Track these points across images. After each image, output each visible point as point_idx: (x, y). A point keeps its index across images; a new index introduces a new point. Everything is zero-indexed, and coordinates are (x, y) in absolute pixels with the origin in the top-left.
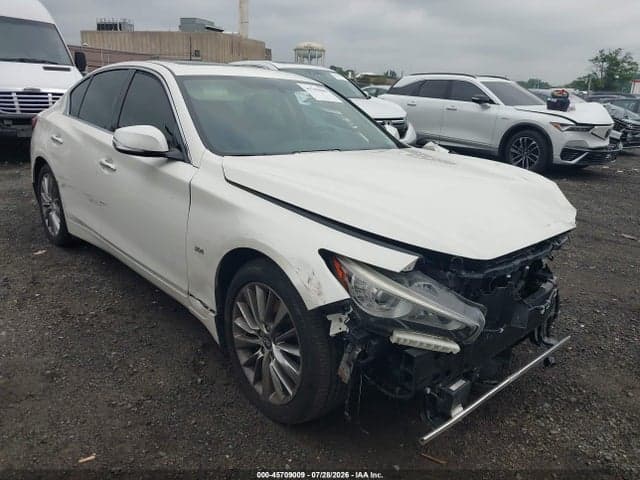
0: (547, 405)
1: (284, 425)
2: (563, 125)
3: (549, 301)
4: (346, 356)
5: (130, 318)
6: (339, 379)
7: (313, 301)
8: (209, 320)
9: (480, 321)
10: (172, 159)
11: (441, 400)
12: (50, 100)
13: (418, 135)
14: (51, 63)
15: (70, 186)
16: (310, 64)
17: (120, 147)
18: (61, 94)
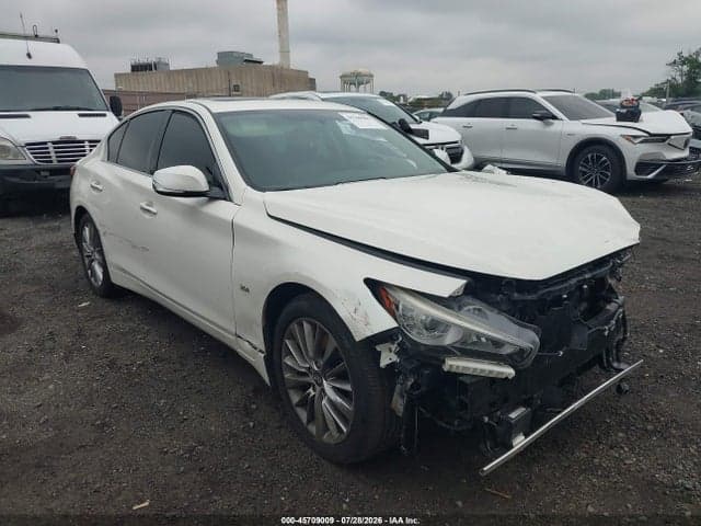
0: (621, 435)
1: (339, 465)
2: (635, 137)
3: (614, 322)
4: (398, 387)
5: (178, 366)
6: (393, 411)
7: (361, 332)
8: (258, 361)
9: (533, 343)
10: (213, 199)
11: (499, 429)
12: (87, 148)
13: (475, 159)
14: (86, 109)
15: (111, 234)
16: (358, 91)
17: (161, 189)
18: (99, 141)
